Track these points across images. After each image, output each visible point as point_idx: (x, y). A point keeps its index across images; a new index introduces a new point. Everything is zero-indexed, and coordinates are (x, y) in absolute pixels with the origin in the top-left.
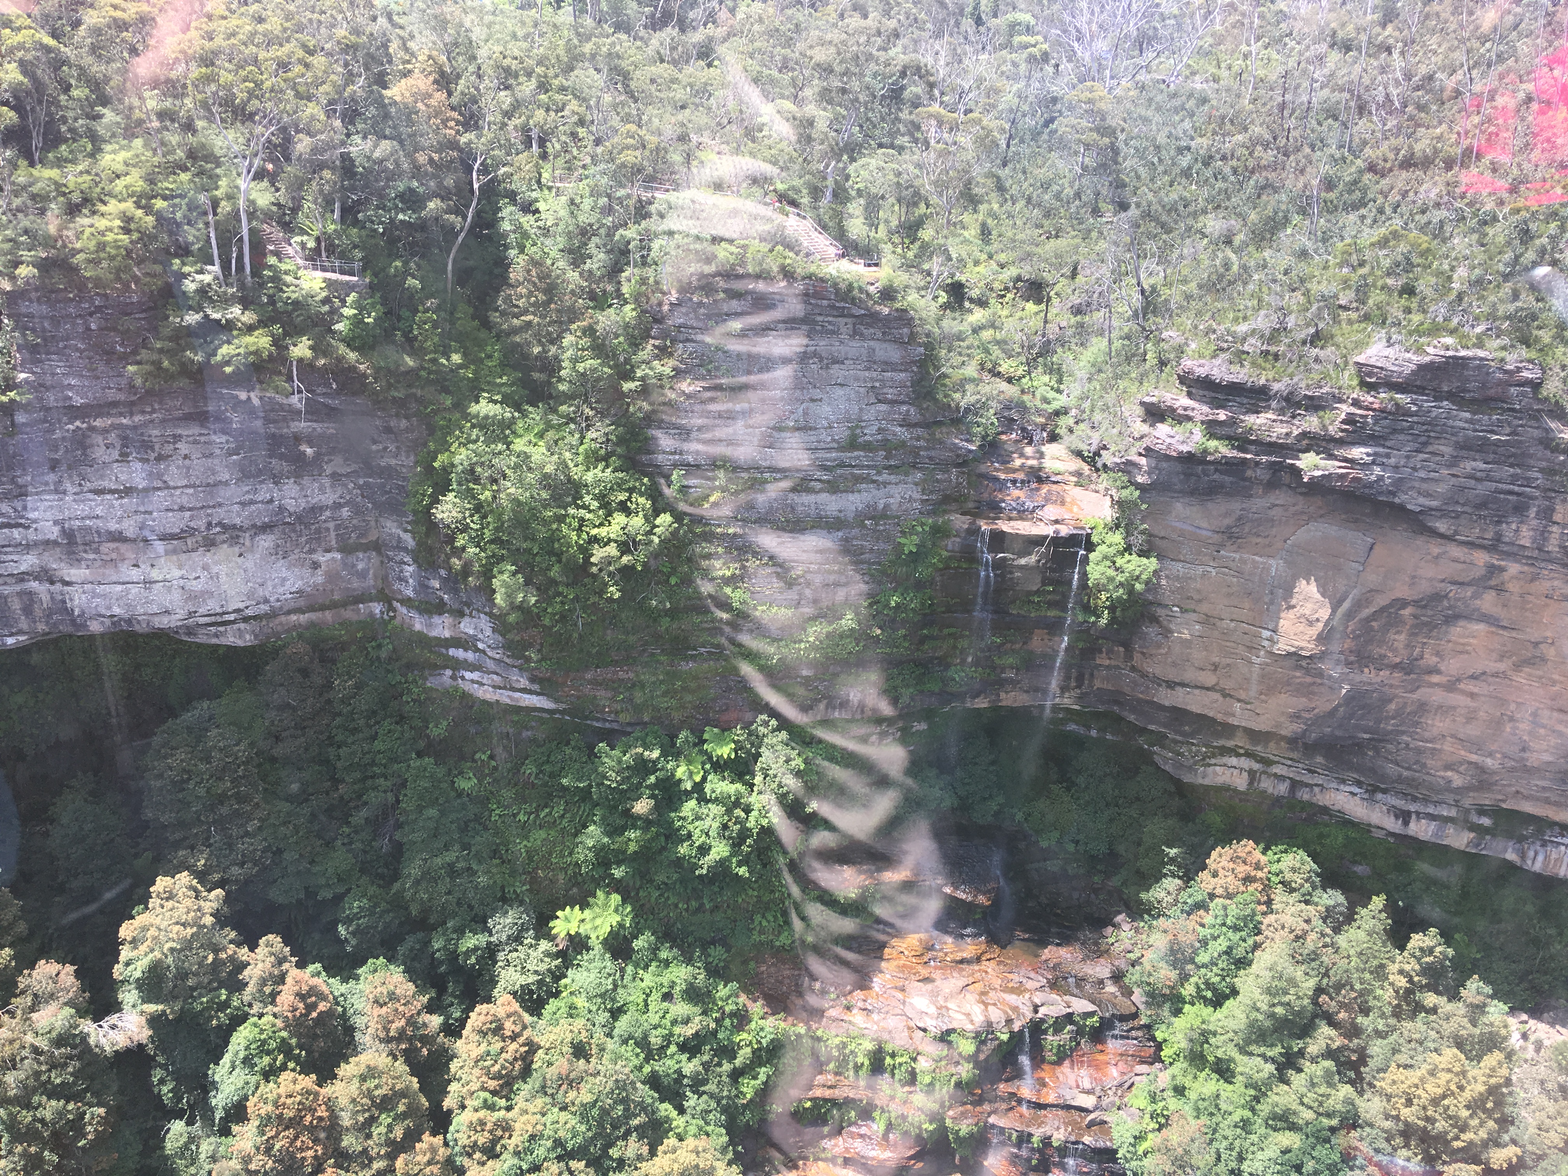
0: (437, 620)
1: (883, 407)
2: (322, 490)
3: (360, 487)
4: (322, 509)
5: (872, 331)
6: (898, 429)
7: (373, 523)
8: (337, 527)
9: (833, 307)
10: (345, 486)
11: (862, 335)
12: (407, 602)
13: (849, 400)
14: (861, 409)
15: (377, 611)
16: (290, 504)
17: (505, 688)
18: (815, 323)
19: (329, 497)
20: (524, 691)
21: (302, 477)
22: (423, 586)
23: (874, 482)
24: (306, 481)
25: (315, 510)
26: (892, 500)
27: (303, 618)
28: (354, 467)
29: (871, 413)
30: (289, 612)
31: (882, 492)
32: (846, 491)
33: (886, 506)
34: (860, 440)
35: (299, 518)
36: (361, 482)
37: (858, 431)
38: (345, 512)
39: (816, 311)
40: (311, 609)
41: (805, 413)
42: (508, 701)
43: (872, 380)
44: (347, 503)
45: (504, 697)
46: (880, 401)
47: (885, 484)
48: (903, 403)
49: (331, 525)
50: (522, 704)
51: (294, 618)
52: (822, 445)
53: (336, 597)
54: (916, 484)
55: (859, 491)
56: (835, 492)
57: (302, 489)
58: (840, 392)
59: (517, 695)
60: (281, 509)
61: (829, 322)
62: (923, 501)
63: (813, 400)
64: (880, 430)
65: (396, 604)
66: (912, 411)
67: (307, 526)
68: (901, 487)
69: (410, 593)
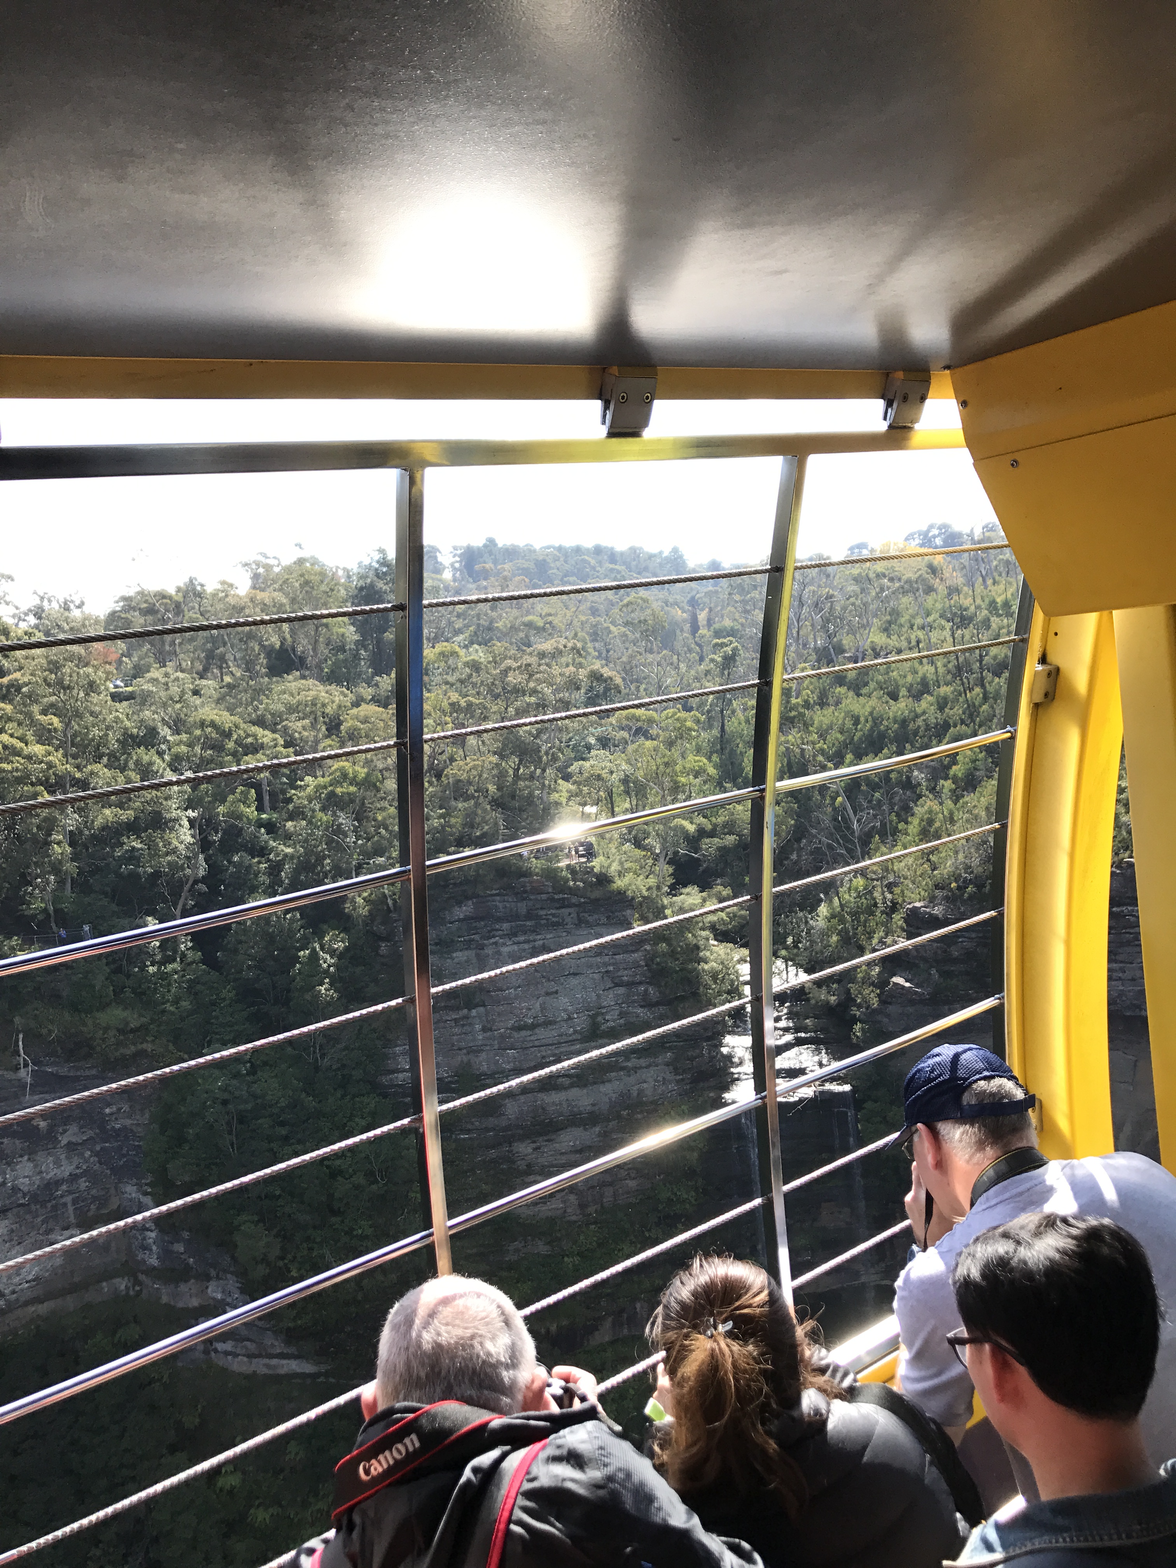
0: (183, 1287)
1: (621, 990)
2: (58, 1163)
3: (97, 1154)
4: (58, 1183)
5: (596, 916)
6: (639, 1011)
7: (113, 1191)
8: (75, 1202)
9: (552, 900)
10: (81, 1155)
11: (587, 922)
12: (151, 1271)
13: (585, 988)
14: (598, 996)
15: (123, 1287)
16: (24, 1183)
17: (260, 1356)
18: (539, 917)
19: (67, 1169)
20: (282, 1356)
21: (35, 1152)
22: (166, 1254)
23: (623, 1069)
24: (40, 1156)
25: (51, 1186)
26: (645, 1085)
27: (42, 1309)
28: (90, 1133)
29: (609, 999)
30: (26, 1304)
31: (632, 1079)
32: (595, 1083)
33: (640, 1092)
34: (603, 1027)
35: (34, 1198)
36: (98, 1148)
37: (600, 1019)
38: (83, 1184)
39: (538, 906)
40: (49, 1296)
41: (543, 1008)
42: (265, 1371)
43: (606, 964)
44: (85, 1173)
45: (260, 1366)
46: (617, 985)
47: (636, 1069)
48: (640, 983)
49: (68, 1199)
50: (282, 1371)
51: (32, 1309)
52: (564, 1039)
53: (76, 1279)
54: (667, 1064)
55: (610, 1081)
56: (585, 1086)
57: (36, 1166)
58: (574, 981)
59: (274, 1362)
60: (15, 1189)
61: (553, 915)
62: (678, 1082)
63: (548, 994)
64: (622, 1015)
65: (142, 1277)
66: (651, 990)
67: (43, 1204)
68: (652, 1071)
69: (154, 1261)
